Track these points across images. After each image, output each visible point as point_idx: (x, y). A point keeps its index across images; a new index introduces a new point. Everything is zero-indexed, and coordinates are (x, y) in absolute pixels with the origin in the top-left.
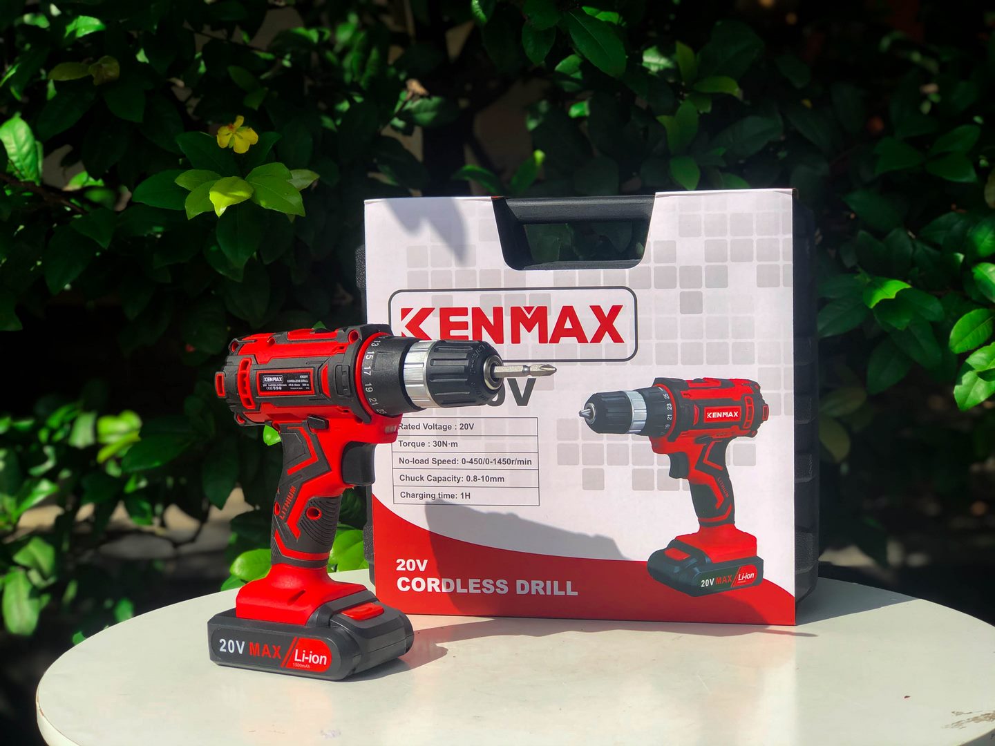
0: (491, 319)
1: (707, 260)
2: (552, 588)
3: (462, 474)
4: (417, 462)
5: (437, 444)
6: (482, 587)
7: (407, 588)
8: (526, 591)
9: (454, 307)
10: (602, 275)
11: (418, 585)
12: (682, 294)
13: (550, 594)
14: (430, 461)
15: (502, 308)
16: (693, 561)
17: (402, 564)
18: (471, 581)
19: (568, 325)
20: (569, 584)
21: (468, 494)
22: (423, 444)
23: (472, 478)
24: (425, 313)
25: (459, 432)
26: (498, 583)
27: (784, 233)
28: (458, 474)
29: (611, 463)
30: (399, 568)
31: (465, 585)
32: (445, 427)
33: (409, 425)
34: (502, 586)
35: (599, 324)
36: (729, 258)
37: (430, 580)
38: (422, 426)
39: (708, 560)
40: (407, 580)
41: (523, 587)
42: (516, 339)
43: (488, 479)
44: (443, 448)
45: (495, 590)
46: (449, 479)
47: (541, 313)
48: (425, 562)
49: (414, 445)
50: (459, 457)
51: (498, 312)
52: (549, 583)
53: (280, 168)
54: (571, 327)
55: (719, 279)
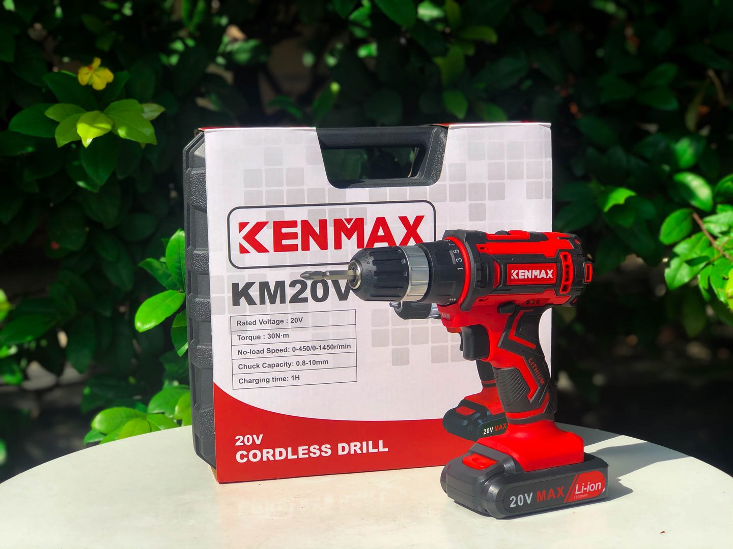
0: (317, 230)
1: (490, 178)
2: (368, 447)
3: (293, 360)
4: (254, 352)
5: (271, 336)
6: (309, 452)
7: (245, 460)
8: (346, 452)
9: (285, 220)
10: (408, 192)
11: (255, 456)
12: (470, 206)
13: (366, 452)
14: (265, 351)
15: (326, 220)
16: (478, 415)
17: (240, 440)
18: (300, 448)
19: (381, 233)
20: (381, 442)
21: (297, 376)
22: (259, 337)
23: (301, 363)
24: (260, 226)
25: (290, 325)
26: (323, 448)
27: (546, 157)
28: (289, 360)
29: (414, 343)
30: (238, 444)
31: (295, 452)
32: (278, 322)
33: (247, 322)
34: (327, 450)
35: (405, 231)
36: (506, 176)
37: (265, 451)
38: (258, 322)
39: (488, 413)
40: (245, 453)
41: (343, 449)
42: (338, 245)
43: (315, 362)
44: (277, 340)
45: (320, 454)
46: (282, 365)
47: (359, 224)
48: (261, 436)
49: (251, 338)
50: (290, 346)
51: (323, 224)
52: (364, 443)
53: (133, 103)
54: (383, 235)
55: (499, 193)
